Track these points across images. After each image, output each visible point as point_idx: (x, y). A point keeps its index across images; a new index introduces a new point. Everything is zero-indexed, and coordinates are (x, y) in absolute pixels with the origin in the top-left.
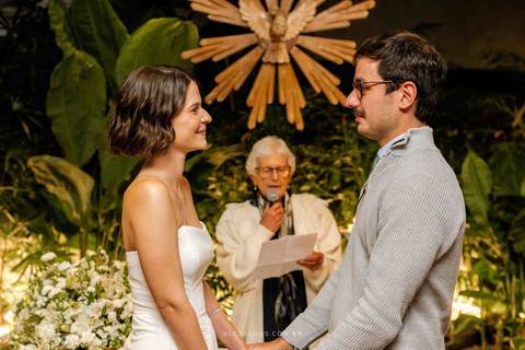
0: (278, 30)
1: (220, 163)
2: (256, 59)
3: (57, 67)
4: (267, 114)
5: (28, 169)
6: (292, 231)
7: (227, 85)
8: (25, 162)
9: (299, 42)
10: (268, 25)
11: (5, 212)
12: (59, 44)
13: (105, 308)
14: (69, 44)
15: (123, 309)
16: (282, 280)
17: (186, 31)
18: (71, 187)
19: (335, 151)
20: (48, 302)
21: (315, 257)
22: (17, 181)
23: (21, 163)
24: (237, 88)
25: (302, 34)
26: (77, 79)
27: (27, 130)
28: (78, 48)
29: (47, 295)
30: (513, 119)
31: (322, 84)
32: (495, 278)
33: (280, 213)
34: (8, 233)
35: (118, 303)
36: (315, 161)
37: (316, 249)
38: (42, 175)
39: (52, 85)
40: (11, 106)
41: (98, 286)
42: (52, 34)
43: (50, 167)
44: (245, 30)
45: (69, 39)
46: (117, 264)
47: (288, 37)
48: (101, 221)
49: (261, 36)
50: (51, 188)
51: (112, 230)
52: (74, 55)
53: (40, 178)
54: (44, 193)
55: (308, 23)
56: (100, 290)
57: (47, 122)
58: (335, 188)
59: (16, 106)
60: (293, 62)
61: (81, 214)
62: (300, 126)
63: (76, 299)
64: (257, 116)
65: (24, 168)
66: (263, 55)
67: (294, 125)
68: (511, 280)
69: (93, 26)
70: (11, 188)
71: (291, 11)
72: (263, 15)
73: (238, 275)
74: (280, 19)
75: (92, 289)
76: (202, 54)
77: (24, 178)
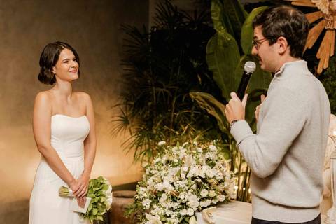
0: (333, 7)
2: (322, 28)
8: (190, 96)
10: (328, 4)
13: (179, 171)
15: (188, 172)
18: (218, 110)
22: (194, 107)
24: (310, 47)
35: (186, 169)
38: (202, 103)
39: (207, 52)
40: (193, 64)
44: (315, 9)
45: (223, 25)
61: (227, 128)
64: (323, 65)
70: (189, 111)
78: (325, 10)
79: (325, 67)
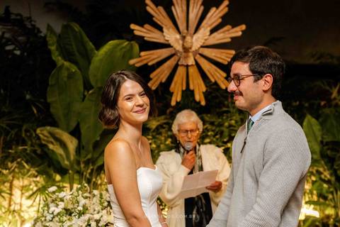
0: (187, 45)
1: (154, 127)
2: (175, 63)
3: (53, 72)
4: (182, 96)
5: (37, 135)
6: (201, 169)
7: (157, 80)
8: (35, 131)
9: (200, 52)
10: (181, 42)
11: (23, 162)
12: (54, 58)
13: (89, 220)
14: (60, 58)
15: (100, 220)
16: (196, 199)
17: (132, 47)
18: (63, 145)
19: (224, 118)
20: (54, 217)
21: (217, 184)
22: (29, 143)
23: (32, 131)
24: (164, 81)
25: (202, 47)
26: (65, 79)
27: (35, 112)
28: (66, 61)
29: (53, 213)
30: (331, 94)
31: (215, 77)
32: (327, 192)
33: (193, 158)
34: (25, 175)
35: (97, 217)
36: (212, 123)
37: (217, 180)
38: (45, 138)
39: (50, 83)
40: (25, 97)
41: (84, 206)
42: (49, 52)
43: (50, 133)
44: (167, 46)
45: (60, 55)
46: (96, 192)
47: (193, 49)
48: (82, 166)
49: (177, 49)
50: (51, 146)
51: (89, 171)
52: (63, 64)
53: (44, 140)
54: (46, 150)
55: (206, 40)
56: (85, 209)
57: (48, 106)
58: (225, 140)
59: (28, 97)
60: (197, 64)
61: (70, 162)
62: (203, 103)
63: (70, 215)
64: (176, 98)
65: (34, 135)
66: (179, 60)
67: (199, 102)
68: (337, 193)
69: (74, 46)
70: (26, 147)
71: (195, 33)
72: (178, 36)
73: (169, 196)
74: (188, 38)
75: (80, 208)
76: (141, 61)
77: (34, 141)
78: (179, 47)
79: (179, 100)
